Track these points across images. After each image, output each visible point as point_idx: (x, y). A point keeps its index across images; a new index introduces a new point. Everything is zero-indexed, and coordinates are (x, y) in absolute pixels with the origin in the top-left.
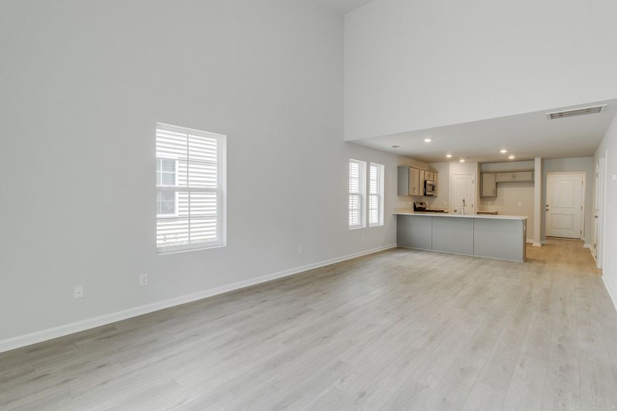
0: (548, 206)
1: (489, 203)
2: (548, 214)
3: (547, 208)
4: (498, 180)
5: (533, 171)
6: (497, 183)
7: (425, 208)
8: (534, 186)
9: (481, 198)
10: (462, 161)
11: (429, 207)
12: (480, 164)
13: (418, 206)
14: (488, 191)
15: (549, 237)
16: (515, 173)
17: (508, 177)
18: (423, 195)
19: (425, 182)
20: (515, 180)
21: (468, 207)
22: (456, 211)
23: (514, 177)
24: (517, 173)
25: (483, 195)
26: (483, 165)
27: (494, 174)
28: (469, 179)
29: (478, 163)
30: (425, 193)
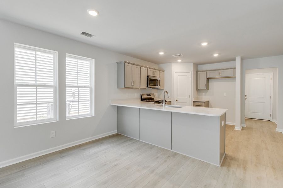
0: (246, 96)
1: (204, 93)
2: (246, 101)
3: (246, 97)
4: (208, 77)
5: (234, 68)
6: (208, 79)
7: (154, 98)
8: (235, 81)
9: (197, 90)
10: (179, 61)
11: (159, 97)
12: (196, 65)
13: (145, 97)
14: (202, 85)
15: (247, 119)
16: (221, 71)
17: (216, 75)
18: (146, 87)
19: (148, 77)
20: (221, 76)
21: (187, 98)
22: (176, 100)
23: (220, 74)
24: (223, 71)
25: (199, 88)
26: (199, 66)
27: (206, 72)
28: (187, 76)
29: (194, 64)
30: (147, 86)
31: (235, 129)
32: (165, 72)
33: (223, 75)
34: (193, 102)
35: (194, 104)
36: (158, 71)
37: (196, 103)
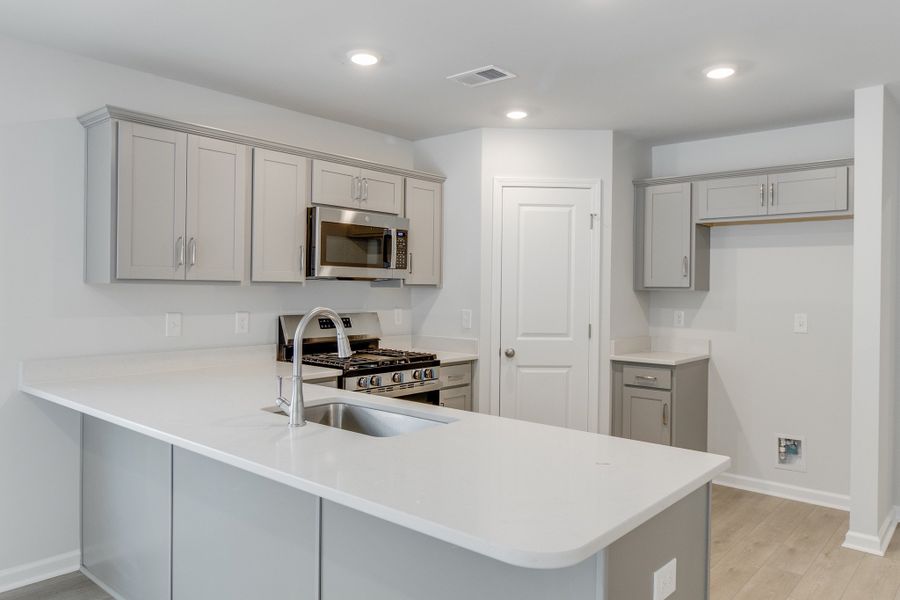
1: (681, 314)
4: (703, 215)
5: (847, 163)
6: (701, 228)
7: (376, 341)
8: (851, 242)
9: (636, 291)
11: (414, 334)
13: (310, 332)
14: (669, 260)
16: (773, 178)
18: (301, 277)
19: (311, 212)
20: (773, 210)
21: (570, 339)
22: (510, 355)
23: (769, 195)
24: (783, 176)
25: (649, 283)
26: (655, 149)
27: (687, 185)
28: (574, 209)
29: (619, 136)
30: (310, 271)
31: (845, 545)
32: (446, 184)
33: (785, 206)
34: (607, 368)
35: (618, 374)
36: (398, 180)
37: (626, 369)
